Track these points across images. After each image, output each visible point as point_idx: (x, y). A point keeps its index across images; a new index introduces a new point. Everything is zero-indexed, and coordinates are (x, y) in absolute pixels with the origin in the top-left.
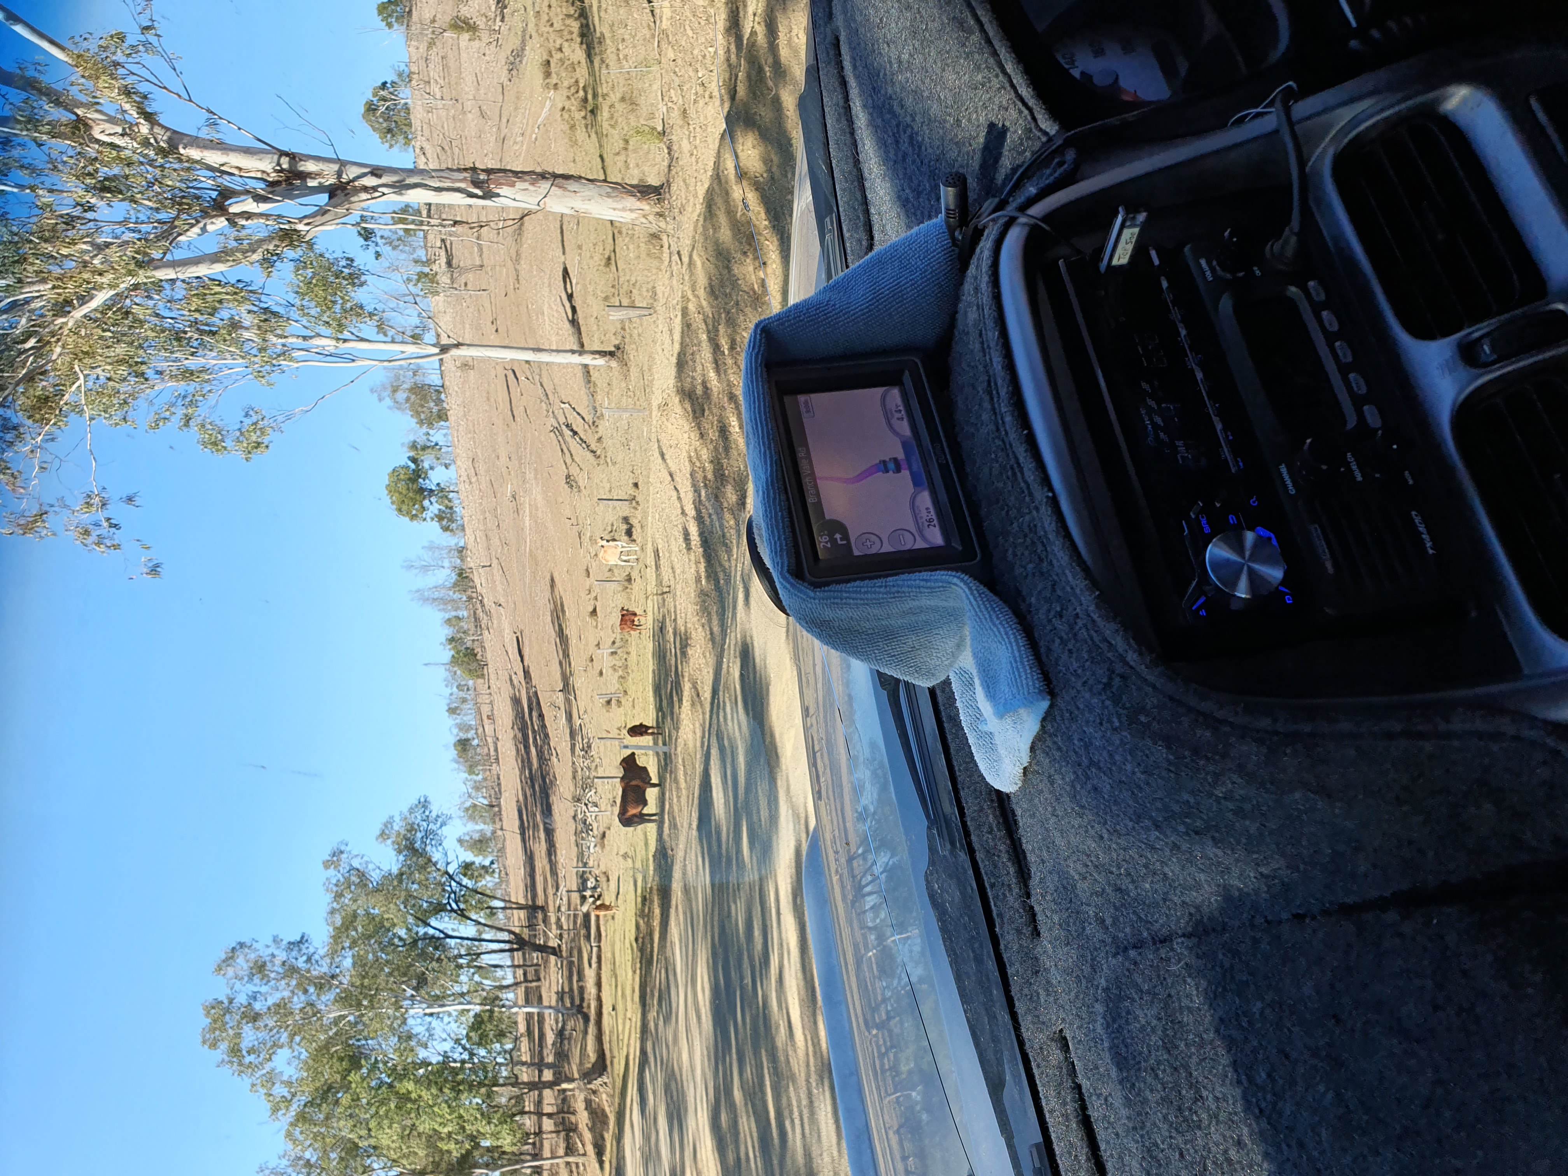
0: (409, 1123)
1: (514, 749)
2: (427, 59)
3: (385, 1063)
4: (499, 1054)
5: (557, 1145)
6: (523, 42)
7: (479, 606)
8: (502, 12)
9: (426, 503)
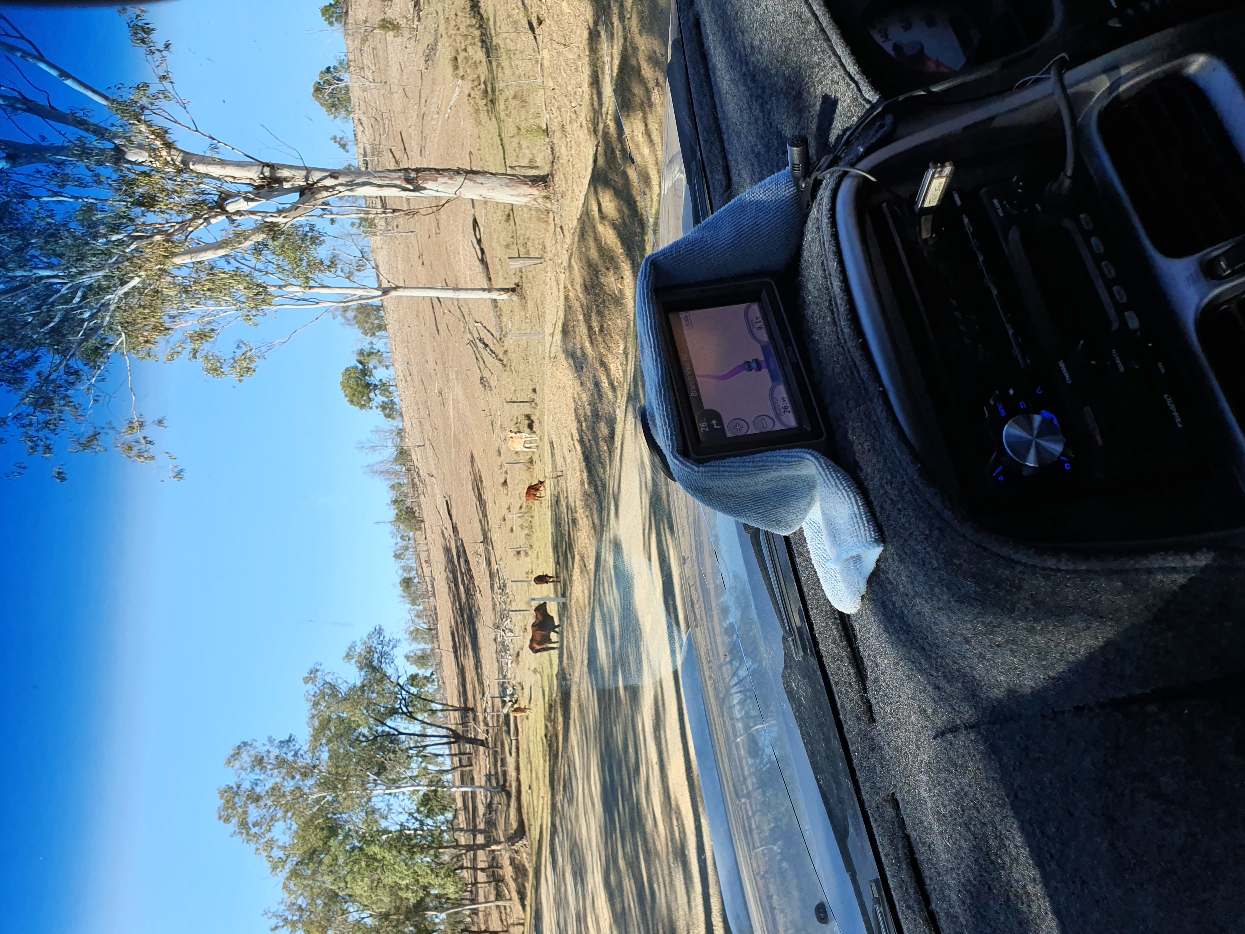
0: (376, 877)
1: (446, 586)
2: (361, 50)
3: (357, 832)
4: (443, 823)
5: (489, 892)
6: (436, 40)
7: (416, 476)
8: (418, 15)
9: (372, 395)
